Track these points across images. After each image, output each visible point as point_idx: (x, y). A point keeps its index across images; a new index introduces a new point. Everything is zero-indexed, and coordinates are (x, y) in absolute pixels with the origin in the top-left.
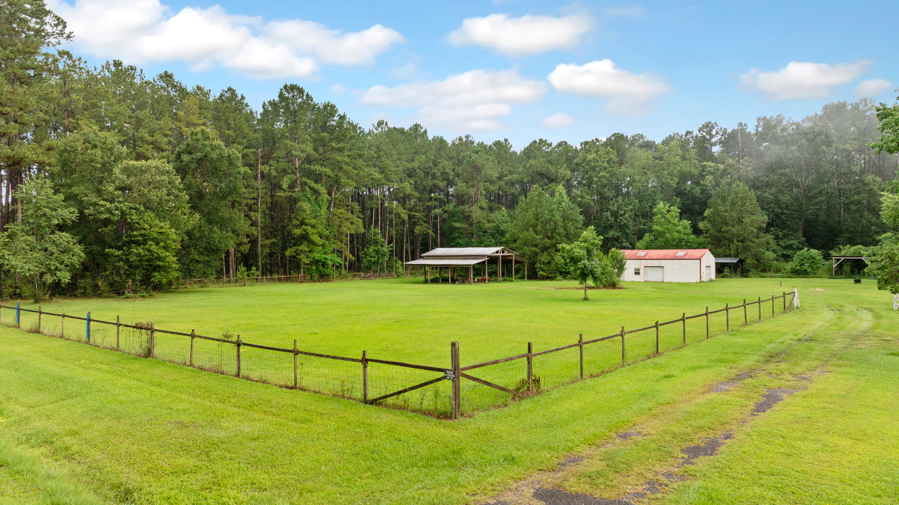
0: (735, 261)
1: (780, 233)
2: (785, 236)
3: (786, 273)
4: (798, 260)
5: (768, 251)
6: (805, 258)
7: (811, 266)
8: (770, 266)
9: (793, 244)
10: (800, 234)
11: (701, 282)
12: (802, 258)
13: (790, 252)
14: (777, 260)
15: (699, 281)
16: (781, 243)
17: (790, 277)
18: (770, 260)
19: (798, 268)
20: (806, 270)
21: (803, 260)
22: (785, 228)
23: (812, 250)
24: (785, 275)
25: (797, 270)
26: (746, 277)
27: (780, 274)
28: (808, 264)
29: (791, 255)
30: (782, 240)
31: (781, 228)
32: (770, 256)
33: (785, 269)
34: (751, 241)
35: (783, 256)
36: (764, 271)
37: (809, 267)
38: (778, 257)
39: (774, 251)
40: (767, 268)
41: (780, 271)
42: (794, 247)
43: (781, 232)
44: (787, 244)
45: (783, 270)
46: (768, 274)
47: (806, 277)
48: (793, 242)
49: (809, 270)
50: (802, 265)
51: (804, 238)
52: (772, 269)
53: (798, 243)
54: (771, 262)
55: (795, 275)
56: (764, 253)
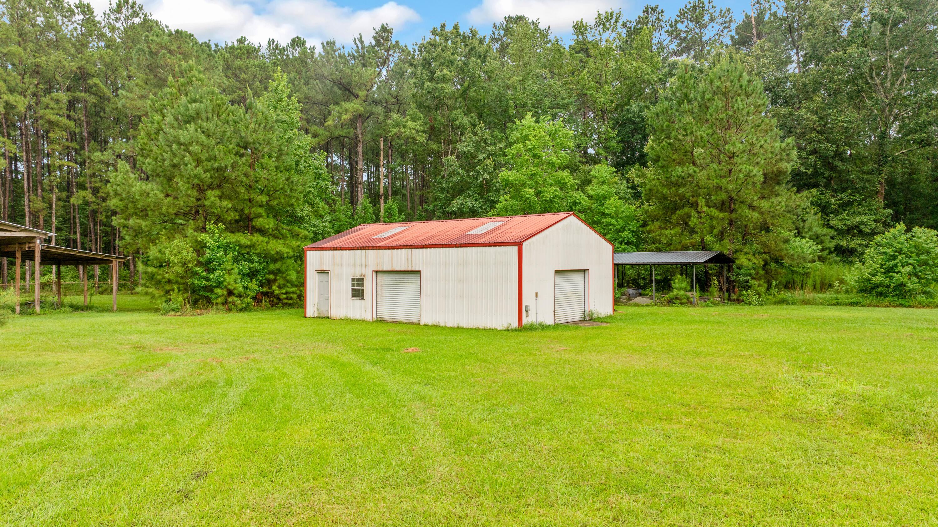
0: (700, 257)
1: (833, 200)
2: (845, 205)
3: (847, 292)
4: (880, 258)
5: (803, 237)
6: (900, 251)
7: (916, 275)
8: (807, 275)
9: (862, 223)
10: (879, 201)
11: (521, 327)
12: (890, 251)
13: (854, 243)
14: (821, 259)
15: (515, 325)
16: (833, 223)
17: (856, 304)
18: (804, 258)
19: (879, 278)
20: (902, 285)
21: (894, 257)
22: (844, 190)
23: (917, 230)
24: (842, 297)
25: (877, 286)
26: (739, 301)
27: (829, 295)
28: (909, 269)
29: (859, 249)
30: (836, 215)
31: (835, 191)
32: (805, 248)
33: (842, 282)
34: (751, 207)
35: (840, 251)
36: (788, 286)
37: (910, 275)
38: (825, 253)
39: (817, 239)
40: (798, 278)
41: (830, 286)
42: (866, 230)
43: (833, 196)
44: (848, 223)
45: (837, 284)
46: (798, 294)
47: (902, 305)
48: (864, 218)
49: (911, 285)
50: (891, 269)
51: (889, 211)
52: (810, 282)
53: (875, 221)
54: (809, 265)
55: (871, 299)
56: (787, 241)
